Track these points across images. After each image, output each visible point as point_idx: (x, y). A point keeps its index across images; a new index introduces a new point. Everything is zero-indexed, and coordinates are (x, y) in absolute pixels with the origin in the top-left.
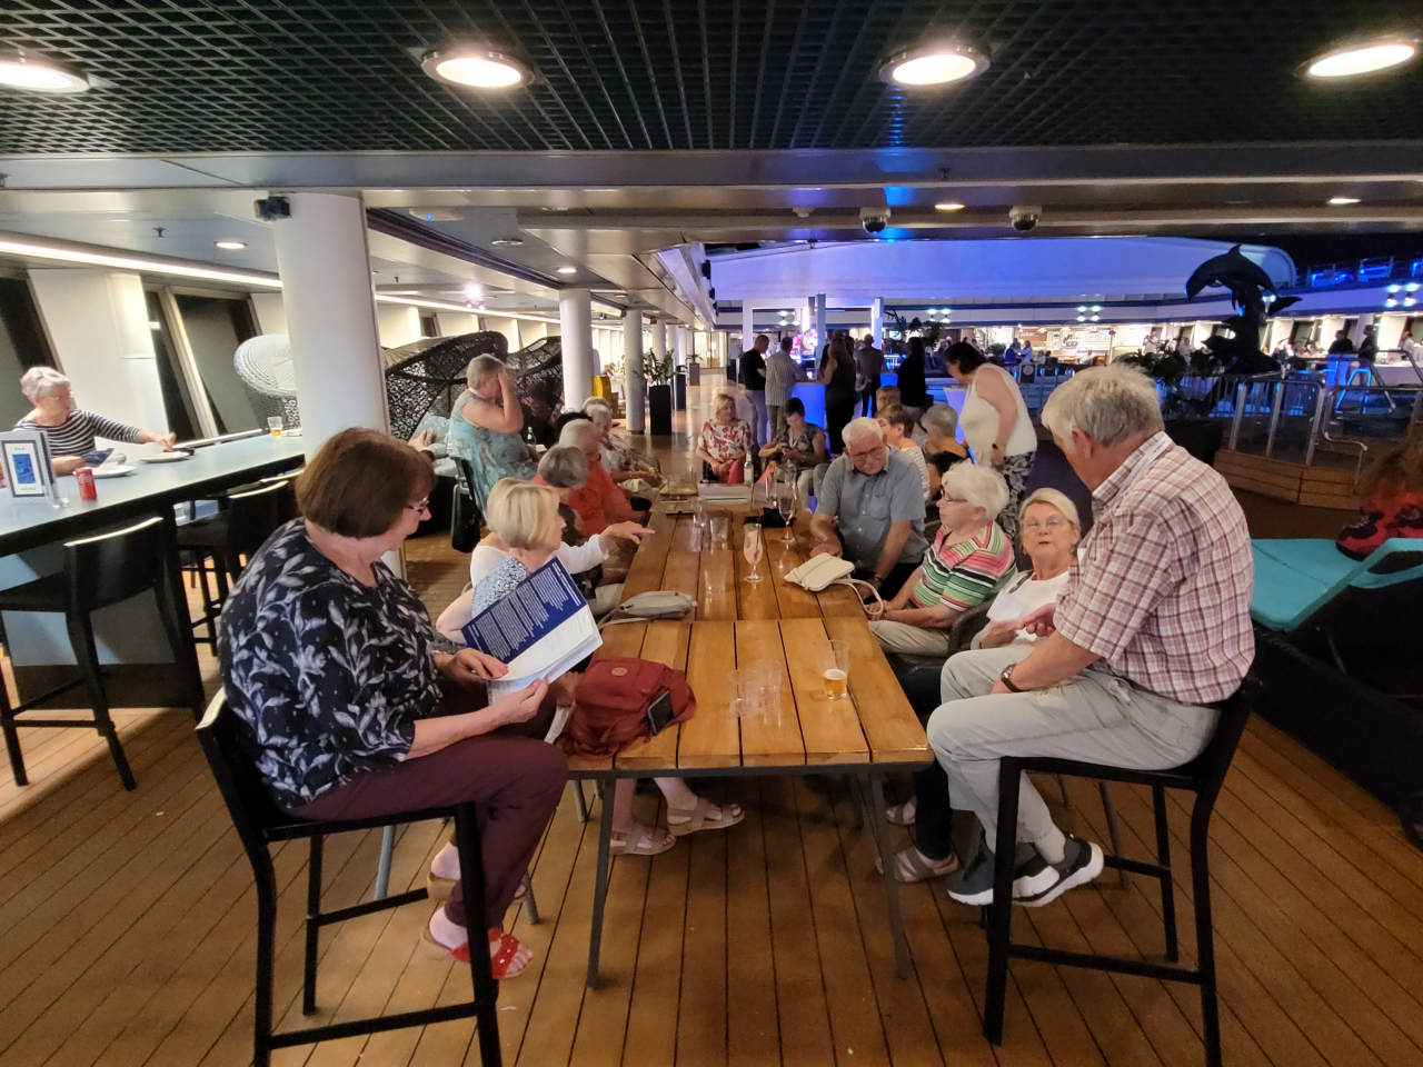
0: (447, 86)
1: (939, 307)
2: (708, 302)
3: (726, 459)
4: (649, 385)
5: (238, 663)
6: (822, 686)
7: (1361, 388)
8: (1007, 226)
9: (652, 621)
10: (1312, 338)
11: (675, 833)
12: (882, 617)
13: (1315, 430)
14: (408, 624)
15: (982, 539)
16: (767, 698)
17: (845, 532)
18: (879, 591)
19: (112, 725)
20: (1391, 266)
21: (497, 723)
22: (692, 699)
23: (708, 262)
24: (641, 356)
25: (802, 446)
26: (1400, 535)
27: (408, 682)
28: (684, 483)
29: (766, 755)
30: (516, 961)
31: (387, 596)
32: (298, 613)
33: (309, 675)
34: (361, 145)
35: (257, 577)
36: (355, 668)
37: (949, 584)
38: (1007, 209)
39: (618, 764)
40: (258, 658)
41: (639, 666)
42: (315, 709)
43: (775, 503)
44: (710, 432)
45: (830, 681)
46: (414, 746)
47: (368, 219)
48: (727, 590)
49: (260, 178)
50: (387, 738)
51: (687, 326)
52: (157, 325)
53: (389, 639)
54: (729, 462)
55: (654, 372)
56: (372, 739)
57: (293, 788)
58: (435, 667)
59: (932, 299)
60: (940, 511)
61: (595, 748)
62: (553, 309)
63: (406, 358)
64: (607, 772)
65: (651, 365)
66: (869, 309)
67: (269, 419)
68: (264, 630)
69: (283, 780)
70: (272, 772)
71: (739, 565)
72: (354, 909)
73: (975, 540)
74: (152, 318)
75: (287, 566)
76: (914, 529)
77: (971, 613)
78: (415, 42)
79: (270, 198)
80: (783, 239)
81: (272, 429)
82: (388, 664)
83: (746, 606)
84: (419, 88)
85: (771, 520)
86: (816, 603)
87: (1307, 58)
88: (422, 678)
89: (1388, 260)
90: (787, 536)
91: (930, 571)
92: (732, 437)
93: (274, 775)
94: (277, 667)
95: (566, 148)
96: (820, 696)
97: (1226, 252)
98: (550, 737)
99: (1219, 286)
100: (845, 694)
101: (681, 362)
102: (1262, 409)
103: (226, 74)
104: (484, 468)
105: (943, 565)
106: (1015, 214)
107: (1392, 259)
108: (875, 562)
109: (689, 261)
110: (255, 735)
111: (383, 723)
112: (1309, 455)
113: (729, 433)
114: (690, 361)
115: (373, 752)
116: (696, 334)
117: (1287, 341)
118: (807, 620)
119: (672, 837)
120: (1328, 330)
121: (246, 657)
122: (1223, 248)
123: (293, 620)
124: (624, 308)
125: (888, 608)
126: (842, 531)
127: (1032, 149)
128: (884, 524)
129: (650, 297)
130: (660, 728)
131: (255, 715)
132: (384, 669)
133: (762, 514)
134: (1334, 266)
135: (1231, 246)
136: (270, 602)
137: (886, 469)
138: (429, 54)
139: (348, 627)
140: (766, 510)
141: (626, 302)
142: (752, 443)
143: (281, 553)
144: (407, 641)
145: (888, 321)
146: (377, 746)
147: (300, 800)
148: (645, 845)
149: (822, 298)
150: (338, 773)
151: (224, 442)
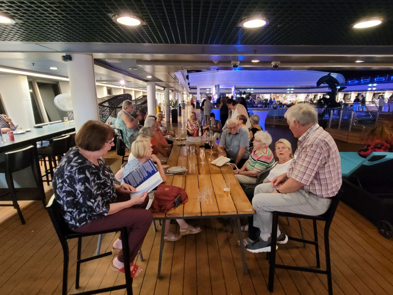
0: (119, 25)
1: (250, 88)
2: (188, 86)
3: (193, 130)
4: (171, 109)
5: (58, 188)
6: (223, 193)
7: (363, 111)
8: (271, 67)
9: (175, 175)
10: (349, 98)
11: (182, 234)
12: (238, 174)
13: (351, 123)
14: (108, 176)
15: (265, 152)
16: (208, 197)
17: (227, 150)
18: (237, 166)
19: (18, 206)
20: (369, 79)
21: (133, 204)
22: (187, 197)
23: (188, 75)
24: (169, 101)
25: (214, 126)
26: (375, 151)
27: (108, 193)
28: (182, 136)
29: (208, 212)
30: (138, 272)
31: (102, 168)
32: (77, 173)
33: (80, 191)
34: (94, 41)
35: (64, 163)
36: (93, 189)
37: (256, 164)
38: (271, 62)
39: (167, 216)
40: (65, 186)
41: (173, 188)
42: (81, 201)
43: (208, 142)
44: (189, 122)
45: (225, 191)
46: (110, 211)
47: (94, 62)
48: (195, 166)
49: (63, 49)
50: (102, 209)
51: (181, 93)
52: (31, 91)
53: (103, 181)
54: (194, 130)
55: (172, 105)
56: (98, 209)
57: (74, 224)
58: (115, 189)
59: (248, 86)
60: (254, 144)
61: (160, 211)
62: (145, 88)
63: (103, 101)
64: (164, 218)
65: (172, 104)
66: (231, 89)
67: (64, 118)
68: (67, 178)
69: (71, 221)
70: (68, 219)
71: (198, 159)
72: (89, 258)
73: (263, 152)
74: (30, 89)
75: (74, 160)
76: (246, 149)
77: (263, 172)
78: (111, 12)
79: (66, 55)
80: (209, 69)
81: (65, 121)
82: (102, 188)
83: (201, 170)
84: (111, 25)
85: (207, 147)
86: (221, 170)
87: (353, 23)
88: (111, 192)
89: (369, 78)
90: (211, 151)
91: (251, 161)
92: (195, 124)
93: (69, 220)
94: (70, 188)
95: (151, 43)
96: (222, 196)
97: (327, 75)
98: (147, 208)
99: (325, 84)
100: (229, 195)
101: (180, 103)
102: (337, 117)
103: (56, 20)
104: (126, 132)
105: (254, 159)
106: (273, 64)
107: (370, 77)
108: (236, 159)
109: (183, 75)
110: (63, 208)
111: (101, 205)
112: (350, 130)
113: (194, 123)
114: (182, 102)
115: (98, 213)
116: (184, 95)
117: (342, 99)
118: (218, 174)
119: (180, 236)
120: (353, 96)
121: (61, 186)
122: (326, 74)
123: (75, 175)
124: (164, 88)
125: (240, 171)
126: (226, 150)
127: (279, 46)
128: (238, 148)
129: (172, 85)
130: (178, 205)
131: (63, 202)
132: (101, 189)
133: (204, 145)
134: (355, 79)
135: (328, 73)
136: (69, 170)
137: (238, 132)
138: (114, 16)
139: (91, 177)
140: (205, 144)
141: (165, 86)
142: (201, 125)
143: (72, 156)
144: (108, 181)
145: (236, 92)
146: (99, 211)
147: (76, 227)
148: (173, 238)
149: (219, 85)
150: (87, 219)
151: (50, 124)
